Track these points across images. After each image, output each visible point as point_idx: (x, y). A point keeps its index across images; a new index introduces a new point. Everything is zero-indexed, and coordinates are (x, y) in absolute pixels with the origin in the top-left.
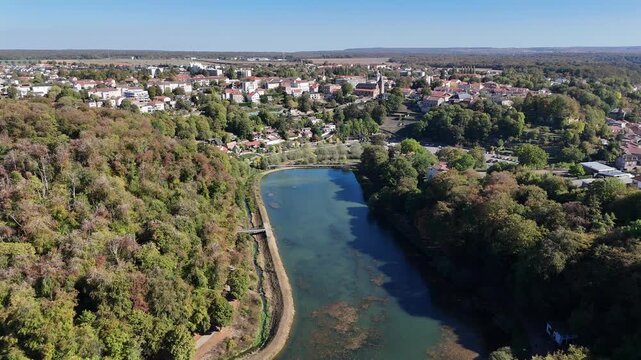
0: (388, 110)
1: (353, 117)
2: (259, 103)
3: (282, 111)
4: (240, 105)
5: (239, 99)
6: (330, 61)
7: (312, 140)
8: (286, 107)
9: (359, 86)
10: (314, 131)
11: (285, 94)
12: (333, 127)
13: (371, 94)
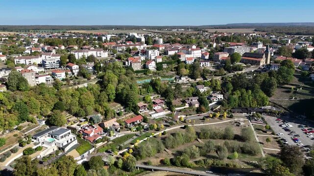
0: (279, 83)
1: (241, 87)
2: (155, 70)
3: (173, 78)
4: (137, 72)
5: (137, 67)
6: (219, 30)
7: (199, 111)
8: (178, 74)
9: (246, 55)
10: (201, 102)
11: (179, 62)
12: (221, 97)
13: (258, 63)
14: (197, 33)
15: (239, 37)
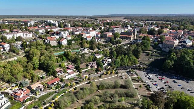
1: (122, 53)
2: (67, 45)
3: (79, 50)
4: (54, 47)
5: (54, 43)
6: (104, 19)
7: (97, 70)
8: (82, 47)
9: (122, 33)
10: (98, 65)
11: (82, 39)
12: (110, 60)
13: (129, 38)
14: (91, 20)
15: (117, 23)
